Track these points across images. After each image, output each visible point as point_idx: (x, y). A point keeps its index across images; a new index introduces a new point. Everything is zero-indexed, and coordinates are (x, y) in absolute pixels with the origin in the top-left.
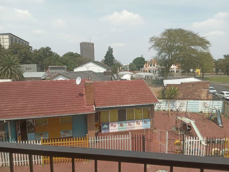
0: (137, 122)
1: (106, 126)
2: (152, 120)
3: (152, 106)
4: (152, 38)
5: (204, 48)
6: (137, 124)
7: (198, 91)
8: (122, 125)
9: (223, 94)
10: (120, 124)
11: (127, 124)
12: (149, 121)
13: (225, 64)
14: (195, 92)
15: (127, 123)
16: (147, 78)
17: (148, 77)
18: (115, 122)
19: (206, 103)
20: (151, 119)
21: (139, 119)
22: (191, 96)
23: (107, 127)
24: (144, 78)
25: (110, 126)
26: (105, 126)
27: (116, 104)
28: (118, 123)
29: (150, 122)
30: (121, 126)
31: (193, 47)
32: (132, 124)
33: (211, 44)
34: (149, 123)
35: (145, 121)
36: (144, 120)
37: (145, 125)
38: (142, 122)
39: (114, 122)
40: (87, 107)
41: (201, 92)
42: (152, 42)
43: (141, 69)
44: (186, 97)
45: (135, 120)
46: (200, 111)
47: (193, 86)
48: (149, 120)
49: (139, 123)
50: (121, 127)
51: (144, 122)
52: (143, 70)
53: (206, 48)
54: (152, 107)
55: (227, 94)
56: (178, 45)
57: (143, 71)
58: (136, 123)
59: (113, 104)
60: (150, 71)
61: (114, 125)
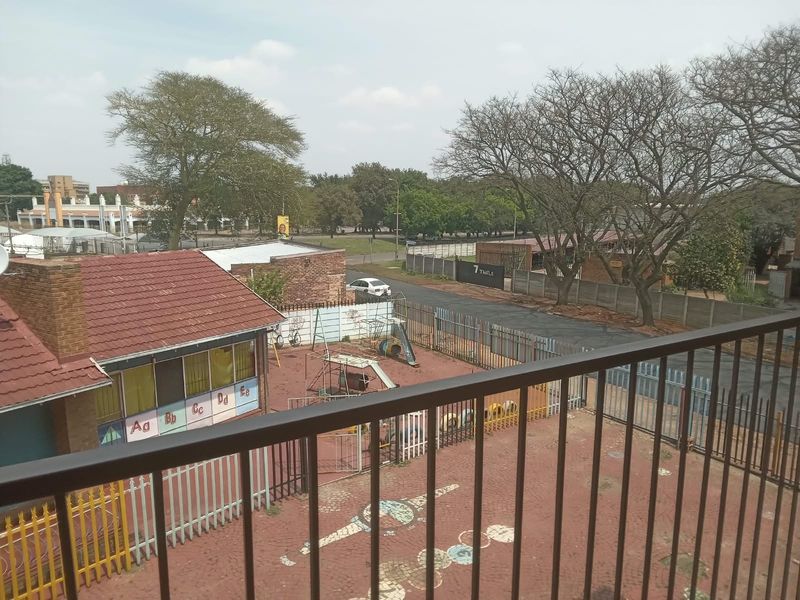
0: (220, 395)
1: (114, 433)
2: (262, 379)
3: (260, 336)
4: (119, 96)
5: (287, 152)
6: (220, 402)
7: (321, 279)
8: (170, 419)
9: (366, 285)
10: (163, 417)
11: (189, 409)
12: (253, 386)
13: (322, 203)
14: (312, 284)
15: (189, 406)
16: (79, 250)
17: (85, 245)
18: (148, 410)
19: (356, 311)
20: (262, 376)
21: (226, 386)
22: (302, 297)
23: (119, 437)
24: (67, 248)
25: (129, 429)
26: (109, 435)
27: (156, 343)
28: (158, 415)
29: (256, 389)
30: (167, 422)
31: (258, 146)
32: (204, 405)
33: (305, 141)
34: (254, 392)
35: (242, 389)
36: (239, 386)
37: (243, 400)
38: (235, 391)
39: (140, 412)
40: (64, 366)
41: (327, 282)
42: (116, 111)
43: (19, 213)
44: (288, 302)
45: (214, 389)
46: (342, 335)
47: (306, 266)
48: (254, 380)
49: (227, 398)
50: (170, 426)
51: (239, 393)
52: (31, 218)
53: (294, 152)
54: (260, 338)
55: (374, 284)
56: (205, 134)
57: (31, 223)
58: (217, 400)
59: (142, 345)
60: (40, 220)
61: (141, 424)
